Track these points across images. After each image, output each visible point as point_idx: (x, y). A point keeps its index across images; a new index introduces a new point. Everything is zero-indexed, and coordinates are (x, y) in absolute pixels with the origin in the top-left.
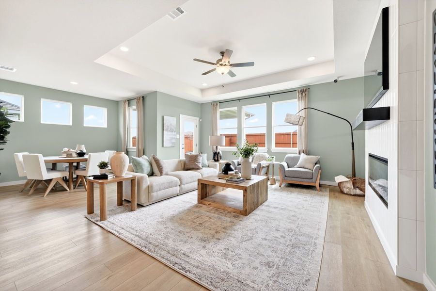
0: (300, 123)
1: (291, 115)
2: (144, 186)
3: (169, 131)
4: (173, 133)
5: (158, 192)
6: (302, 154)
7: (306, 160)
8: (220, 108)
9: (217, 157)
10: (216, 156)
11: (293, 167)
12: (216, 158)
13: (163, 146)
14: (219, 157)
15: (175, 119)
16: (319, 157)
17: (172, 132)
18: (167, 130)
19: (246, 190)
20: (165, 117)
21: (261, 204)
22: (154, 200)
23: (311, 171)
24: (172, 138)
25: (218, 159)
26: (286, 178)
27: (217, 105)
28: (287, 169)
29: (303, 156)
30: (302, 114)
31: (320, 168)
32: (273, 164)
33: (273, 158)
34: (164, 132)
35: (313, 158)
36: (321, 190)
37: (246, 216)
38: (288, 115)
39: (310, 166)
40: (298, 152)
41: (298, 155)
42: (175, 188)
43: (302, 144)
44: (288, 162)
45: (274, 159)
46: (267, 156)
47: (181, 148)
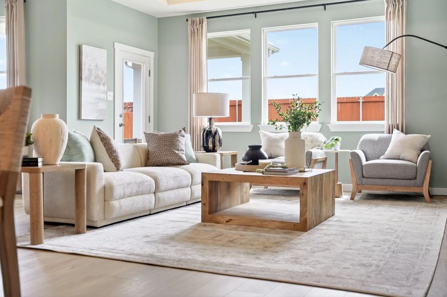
0: (392, 67)
1: (374, 50)
2: (99, 185)
3: (93, 82)
4: (102, 87)
5: (122, 201)
6: (395, 131)
7: (402, 143)
8: (209, 31)
9: (214, 143)
10: (210, 140)
11: (378, 158)
12: (211, 145)
13: (79, 117)
14: (217, 143)
15: (104, 52)
16: (429, 136)
17: (99, 84)
18: (88, 79)
19: (305, 184)
20: (85, 48)
21: (325, 220)
22: (115, 215)
23: (415, 164)
24: (100, 99)
25: (214, 146)
26: (364, 180)
27: (201, 22)
28: (364, 162)
29: (397, 135)
30: (395, 47)
31: (430, 157)
32: (337, 154)
33: (337, 140)
34: (84, 83)
35: (417, 138)
36: (431, 202)
37: (306, 231)
38: (367, 49)
39: (410, 154)
40: (385, 129)
41: (386, 135)
42: (147, 197)
43: (394, 111)
44: (365, 150)
45: (339, 143)
46: (322, 138)
47: (117, 125)
